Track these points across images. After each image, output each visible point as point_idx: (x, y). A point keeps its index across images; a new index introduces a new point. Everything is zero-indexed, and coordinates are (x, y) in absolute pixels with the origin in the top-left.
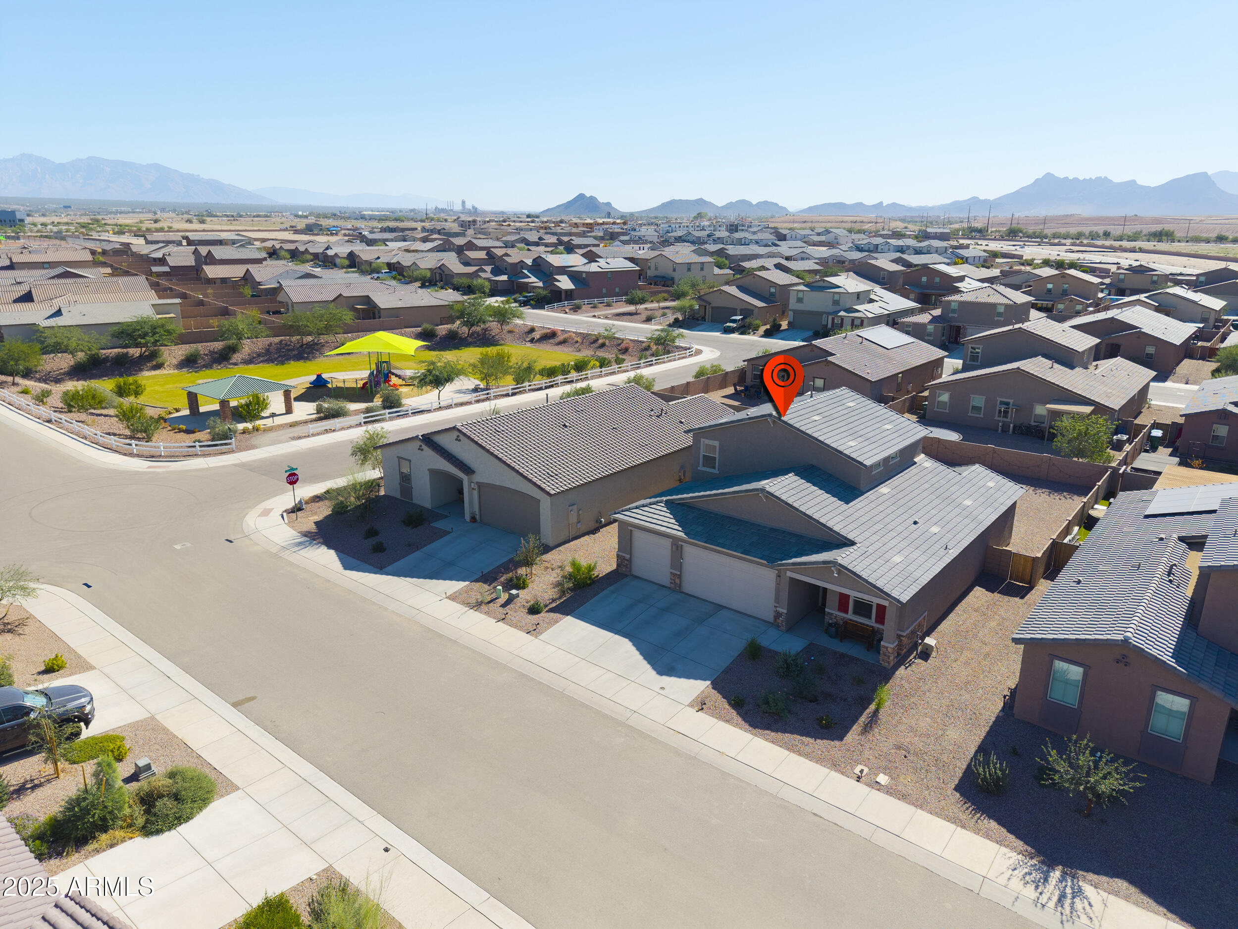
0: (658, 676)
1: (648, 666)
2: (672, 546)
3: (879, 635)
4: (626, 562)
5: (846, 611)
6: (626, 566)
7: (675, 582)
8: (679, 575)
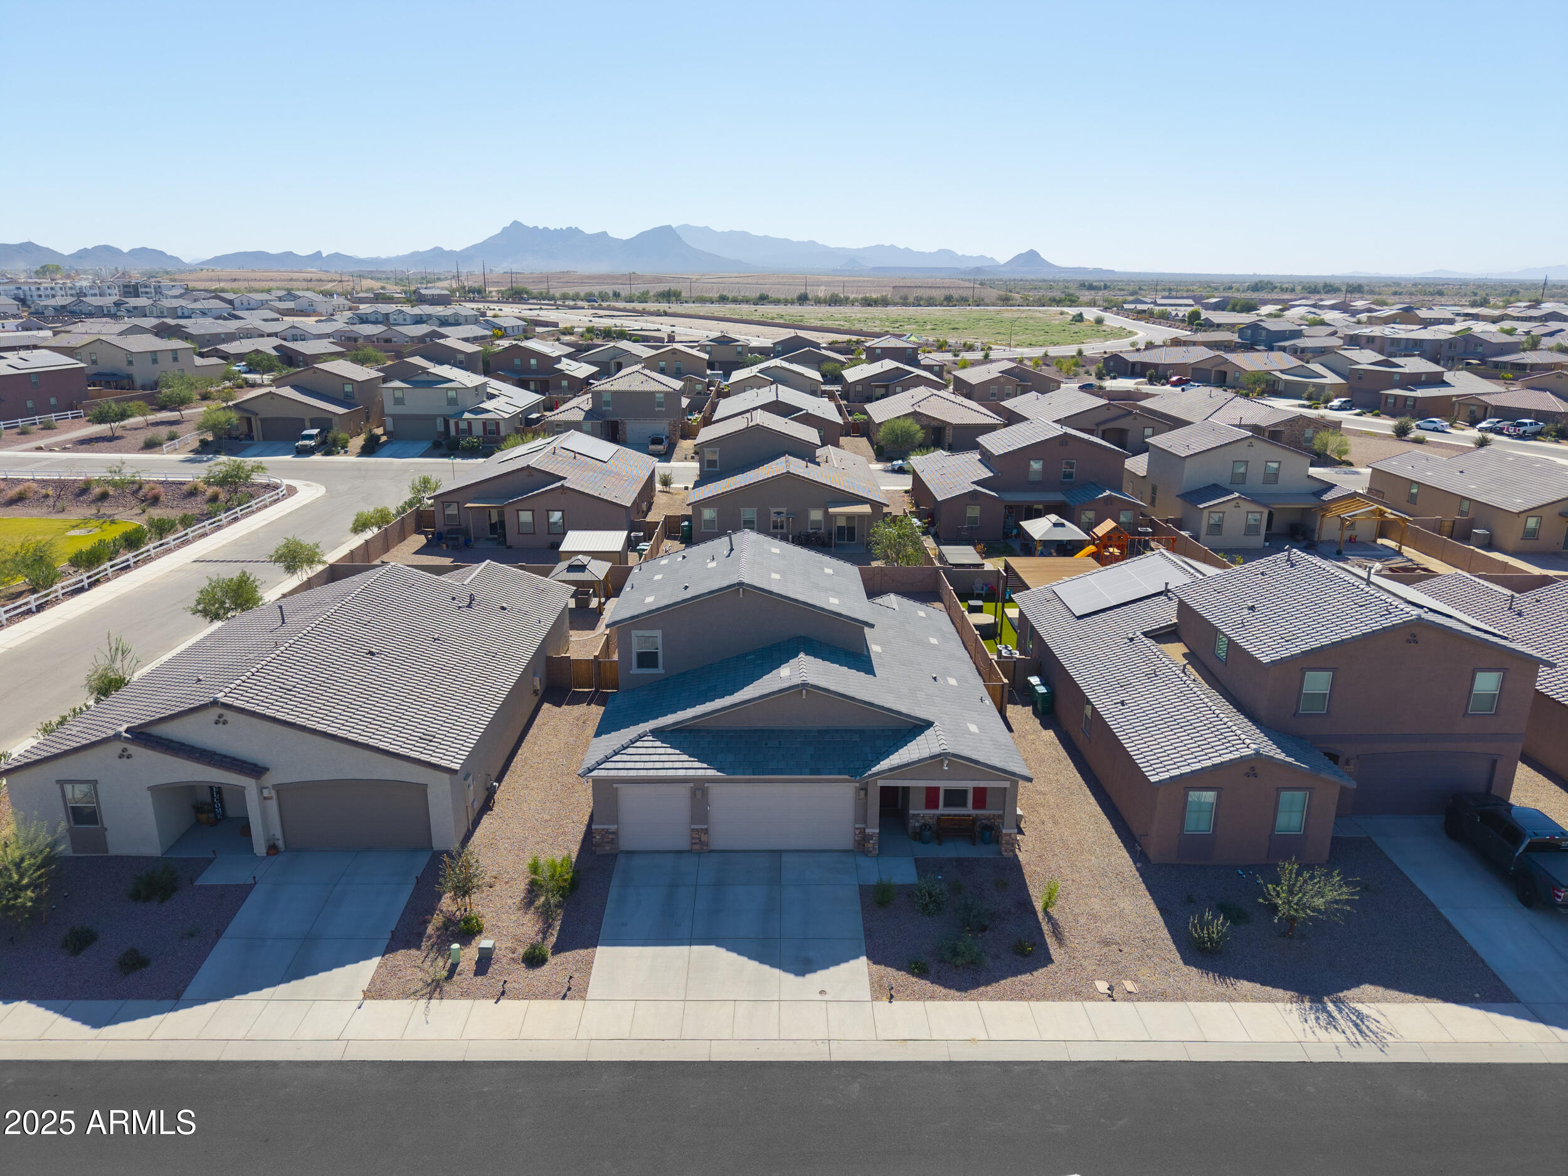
0: (800, 979)
1: (776, 971)
2: (694, 792)
3: (978, 823)
4: (611, 836)
5: (936, 807)
6: (612, 842)
7: (700, 841)
8: (706, 829)
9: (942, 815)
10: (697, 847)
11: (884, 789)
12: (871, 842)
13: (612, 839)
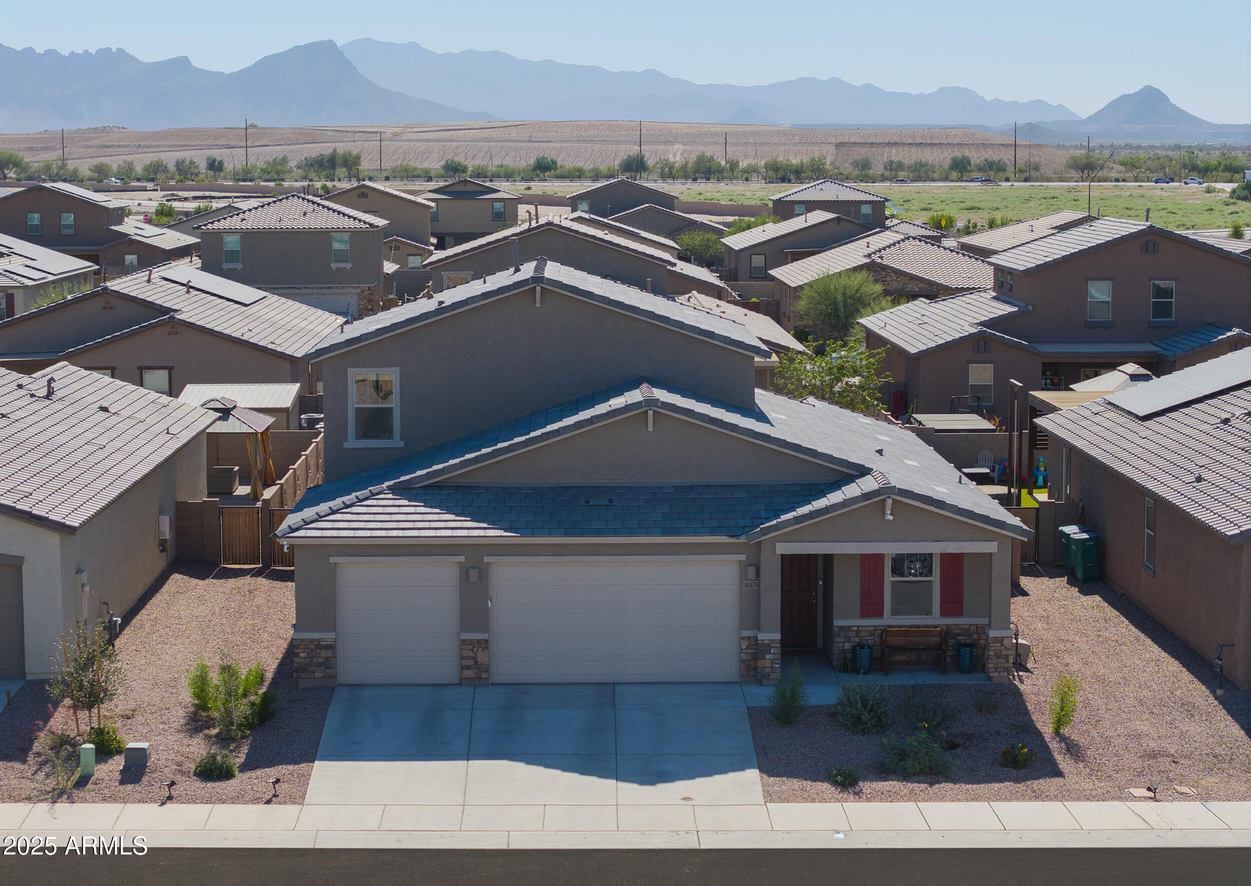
0: (649, 788)
1: (609, 781)
2: (465, 573)
3: (952, 641)
4: (324, 653)
5: (880, 614)
6: (328, 664)
7: (476, 662)
8: (487, 641)
9: (890, 626)
10: (470, 673)
11: (788, 561)
12: (768, 657)
13: (327, 659)
